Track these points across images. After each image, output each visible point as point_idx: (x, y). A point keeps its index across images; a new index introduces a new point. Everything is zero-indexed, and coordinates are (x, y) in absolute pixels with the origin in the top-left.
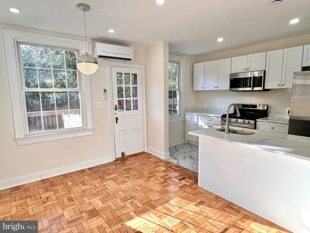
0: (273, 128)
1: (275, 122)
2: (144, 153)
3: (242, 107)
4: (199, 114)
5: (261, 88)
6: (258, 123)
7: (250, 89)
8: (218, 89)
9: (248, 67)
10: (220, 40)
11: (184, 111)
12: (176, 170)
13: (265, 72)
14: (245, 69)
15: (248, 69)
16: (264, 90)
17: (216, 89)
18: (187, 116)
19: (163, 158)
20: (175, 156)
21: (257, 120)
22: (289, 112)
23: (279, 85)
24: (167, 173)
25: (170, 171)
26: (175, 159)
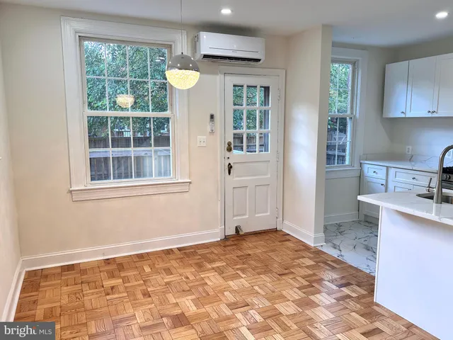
2: (276, 231)
4: (391, 165)
8: (434, 115)
11: (361, 158)
12: (333, 268)
17: (430, 115)
18: (366, 166)
19: (311, 243)
20: (335, 242)
24: (315, 271)
25: (323, 267)
26: (335, 248)
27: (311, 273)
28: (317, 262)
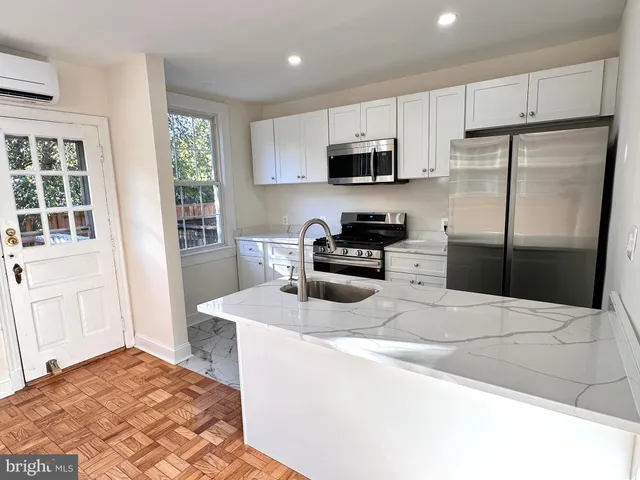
0: (417, 265)
1: (420, 251)
2: (125, 350)
3: (358, 220)
4: (267, 240)
5: (390, 178)
6: (388, 256)
7: (369, 179)
8: (304, 181)
9: (364, 131)
10: (295, 60)
11: (235, 234)
13: (396, 141)
14: (357, 136)
15: (363, 135)
16: (397, 181)
17: (300, 181)
18: (241, 243)
19: (172, 361)
20: (208, 349)
21: (386, 248)
22: (445, 227)
23: (425, 171)
24: (166, 412)
25: (181, 400)
26: (205, 359)
27: (162, 416)
28: (173, 393)
